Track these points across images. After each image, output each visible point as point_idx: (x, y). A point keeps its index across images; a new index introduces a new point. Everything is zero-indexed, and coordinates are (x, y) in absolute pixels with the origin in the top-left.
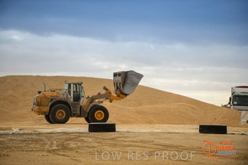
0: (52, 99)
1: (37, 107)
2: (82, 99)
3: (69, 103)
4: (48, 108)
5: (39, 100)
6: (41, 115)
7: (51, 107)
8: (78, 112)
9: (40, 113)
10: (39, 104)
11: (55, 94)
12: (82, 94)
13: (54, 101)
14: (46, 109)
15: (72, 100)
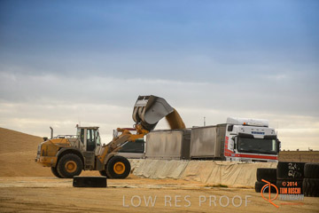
0: (60, 148)
1: (42, 158)
2: (98, 148)
3: (82, 152)
4: (56, 158)
5: (44, 148)
6: (46, 168)
7: (59, 157)
8: (93, 164)
9: (46, 164)
10: (44, 153)
11: (64, 141)
12: (98, 142)
13: (62, 150)
14: (53, 160)
15: (85, 149)
